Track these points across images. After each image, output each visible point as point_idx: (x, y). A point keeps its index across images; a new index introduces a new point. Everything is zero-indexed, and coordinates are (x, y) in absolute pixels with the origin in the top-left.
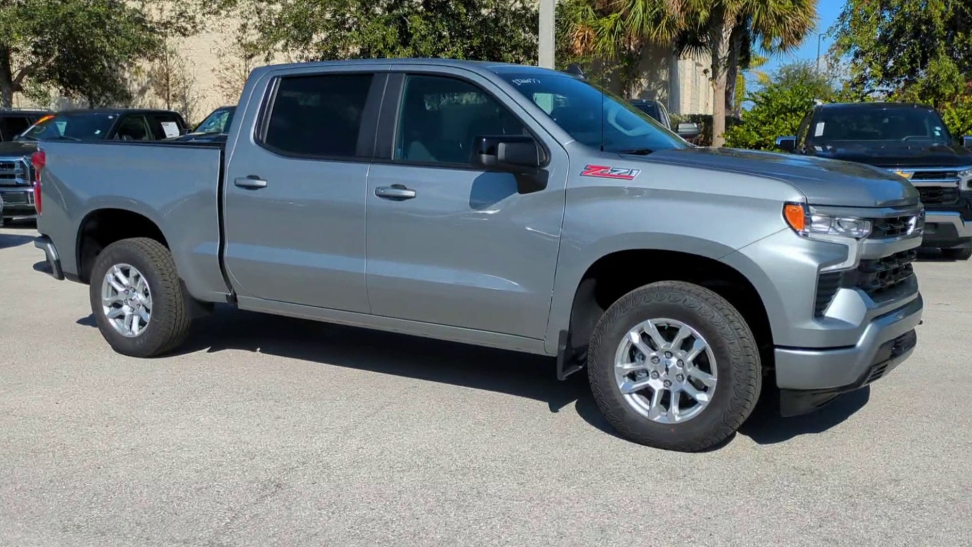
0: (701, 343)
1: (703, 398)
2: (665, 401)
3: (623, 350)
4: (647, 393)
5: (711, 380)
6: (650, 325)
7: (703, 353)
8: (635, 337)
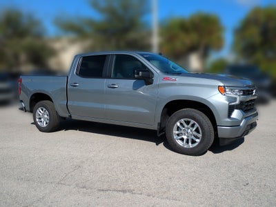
0: (197, 125)
1: (198, 140)
2: (187, 142)
3: (175, 127)
4: (182, 139)
5: (200, 136)
6: (182, 121)
7: (197, 128)
8: (178, 124)
